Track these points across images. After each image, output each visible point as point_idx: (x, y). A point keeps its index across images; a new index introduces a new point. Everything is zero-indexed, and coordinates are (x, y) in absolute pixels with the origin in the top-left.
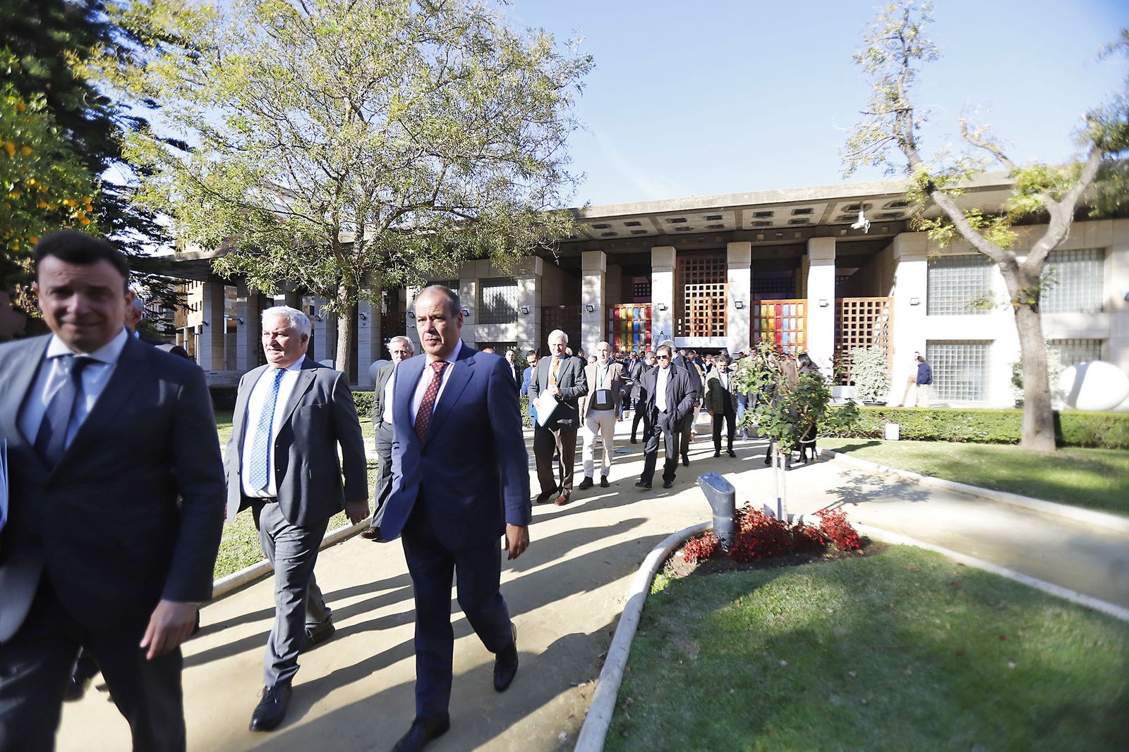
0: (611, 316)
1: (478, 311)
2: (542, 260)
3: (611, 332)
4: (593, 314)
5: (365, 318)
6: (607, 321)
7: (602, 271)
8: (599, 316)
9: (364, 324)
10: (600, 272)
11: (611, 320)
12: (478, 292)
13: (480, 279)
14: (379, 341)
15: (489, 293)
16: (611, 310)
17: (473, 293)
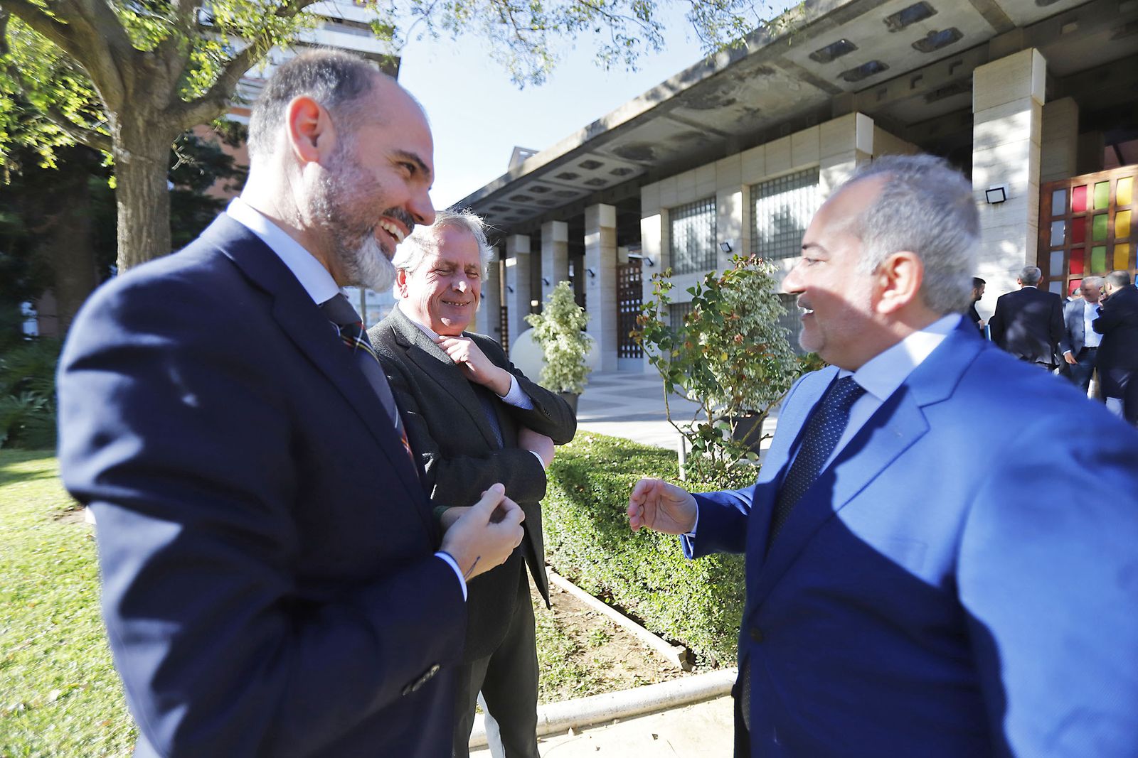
0: (1058, 207)
1: (749, 243)
2: (872, 121)
3: (1056, 249)
4: (1002, 209)
5: (593, 275)
6: (1045, 220)
7: (1035, 102)
8: (1026, 212)
9: (593, 284)
10: (1029, 102)
11: (1058, 218)
12: (749, 209)
13: (751, 187)
14: (614, 306)
15: (767, 207)
16: (1058, 197)
17: (737, 214)
